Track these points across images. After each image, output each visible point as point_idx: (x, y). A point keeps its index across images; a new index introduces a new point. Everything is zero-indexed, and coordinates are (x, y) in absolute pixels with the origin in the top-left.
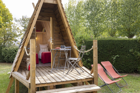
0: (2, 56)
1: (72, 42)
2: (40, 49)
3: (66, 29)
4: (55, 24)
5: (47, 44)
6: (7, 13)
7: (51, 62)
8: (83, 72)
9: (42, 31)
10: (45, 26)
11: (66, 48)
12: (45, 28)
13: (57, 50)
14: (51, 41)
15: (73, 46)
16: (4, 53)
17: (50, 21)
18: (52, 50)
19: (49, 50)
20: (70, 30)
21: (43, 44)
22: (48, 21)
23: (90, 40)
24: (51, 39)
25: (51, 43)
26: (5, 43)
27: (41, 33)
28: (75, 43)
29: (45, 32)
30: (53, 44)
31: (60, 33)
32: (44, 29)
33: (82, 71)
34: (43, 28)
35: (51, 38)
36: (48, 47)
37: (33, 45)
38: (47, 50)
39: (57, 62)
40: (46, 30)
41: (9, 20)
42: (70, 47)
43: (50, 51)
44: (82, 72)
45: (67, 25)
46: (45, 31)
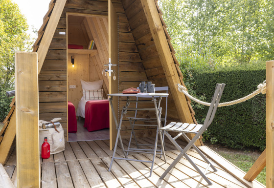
0: (2, 108)
1: (172, 73)
2: (84, 94)
3: (156, 33)
4: (121, 24)
5: (101, 82)
6: (14, 13)
7: (108, 128)
8: (215, 170)
9: (87, 49)
10: (94, 35)
11: (156, 92)
12: (95, 39)
13: (128, 97)
14: (110, 71)
15: (175, 84)
16: (6, 100)
17: (107, 15)
18: (112, 97)
19: (105, 95)
20: (167, 38)
21: (91, 80)
22: (100, 14)
23: (208, 72)
24: (110, 66)
25: (110, 75)
26: (8, 79)
27: (85, 55)
28: (179, 76)
29: (95, 51)
30: (115, 78)
31: (133, 50)
32: (91, 42)
33: (212, 166)
34: (89, 41)
35: (110, 61)
36: (102, 88)
37: (27, 75)
38: (100, 95)
39: (125, 130)
40: (97, 45)
41: (19, 30)
42: (166, 88)
43: (107, 98)
44: (212, 170)
45: (156, 23)
46: (95, 48)
